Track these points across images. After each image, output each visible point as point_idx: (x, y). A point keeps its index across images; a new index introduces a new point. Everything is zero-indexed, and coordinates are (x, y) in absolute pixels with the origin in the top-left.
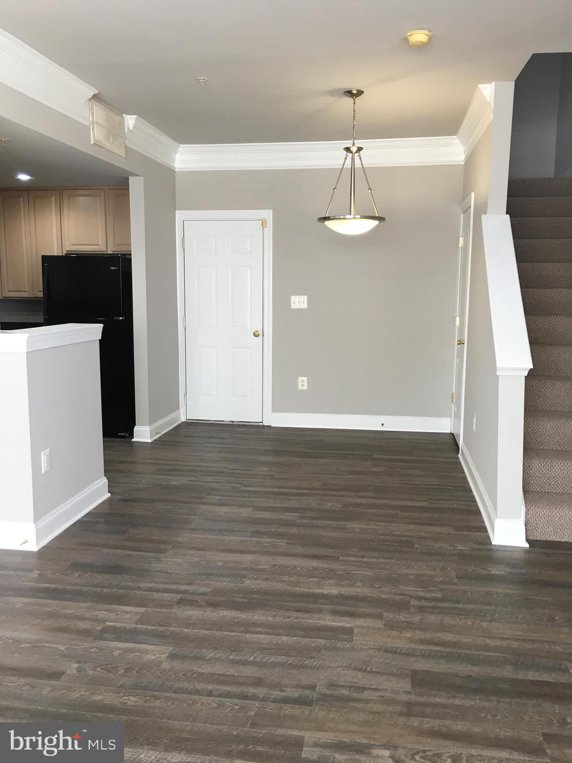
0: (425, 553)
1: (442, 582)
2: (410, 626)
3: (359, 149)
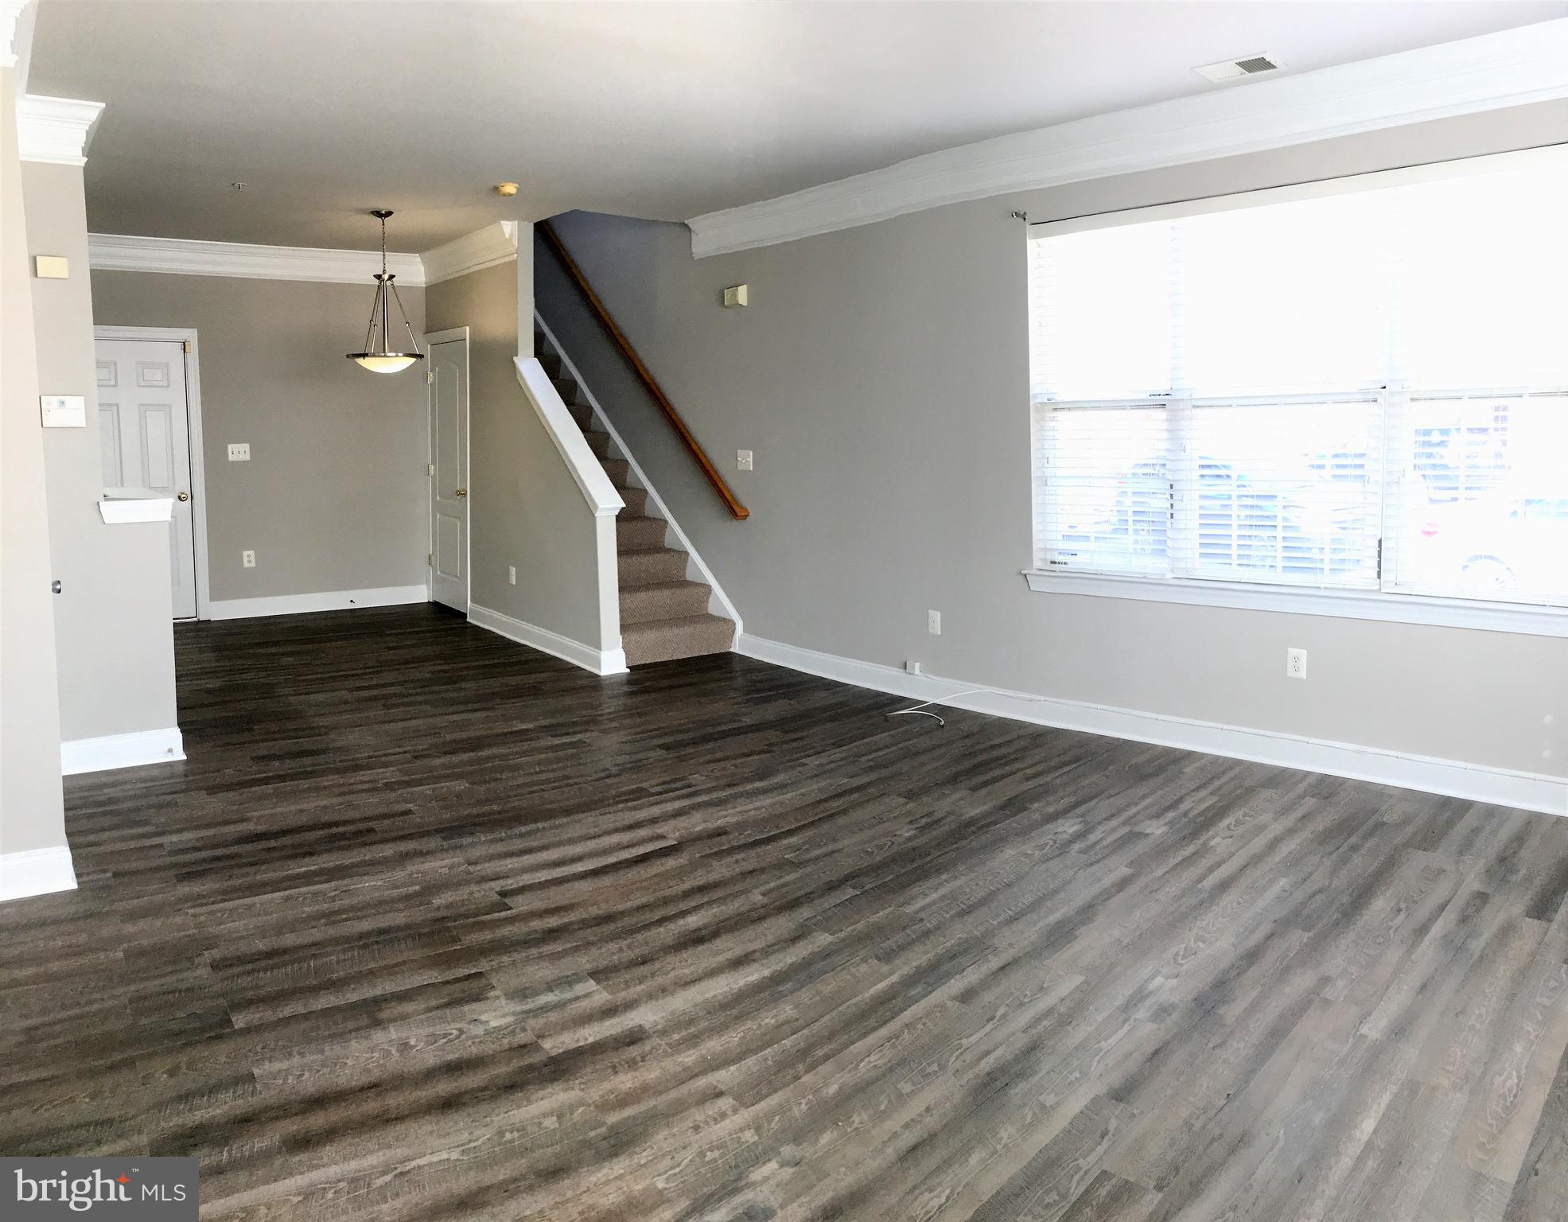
3: (392, 277)
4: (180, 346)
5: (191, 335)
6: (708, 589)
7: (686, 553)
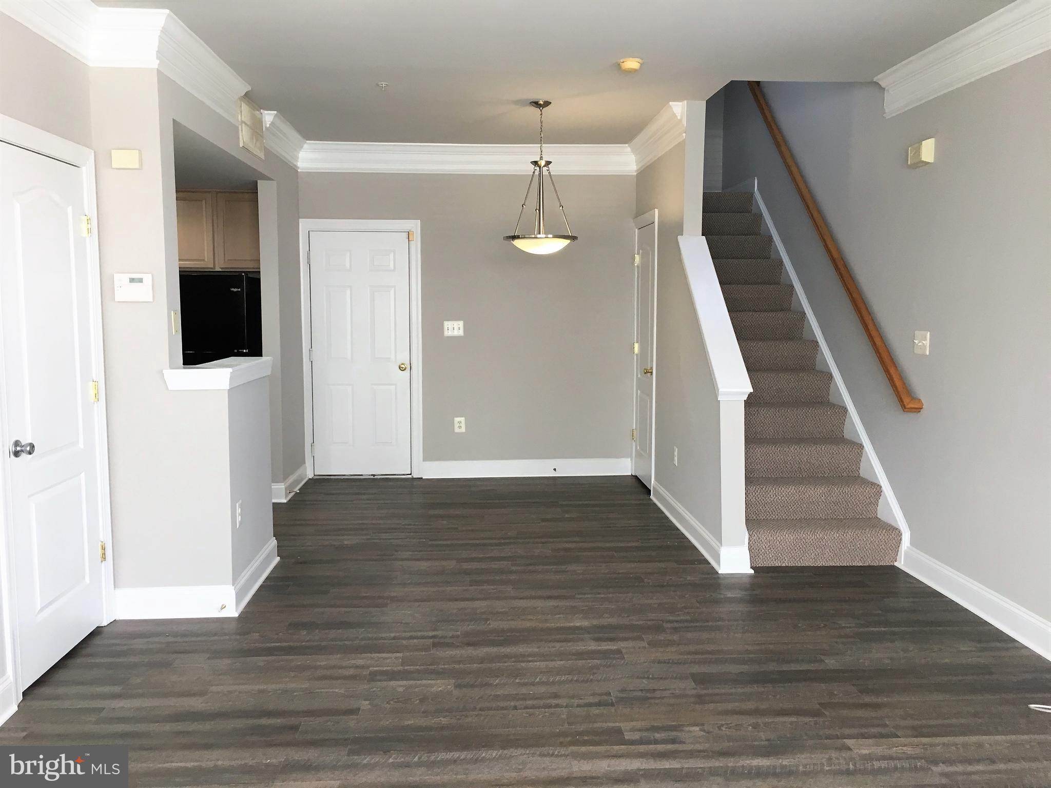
0: (658, 586)
1: (685, 608)
2: (671, 643)
3: (548, 163)
4: (405, 235)
5: (414, 225)
6: (877, 489)
7: (861, 446)
